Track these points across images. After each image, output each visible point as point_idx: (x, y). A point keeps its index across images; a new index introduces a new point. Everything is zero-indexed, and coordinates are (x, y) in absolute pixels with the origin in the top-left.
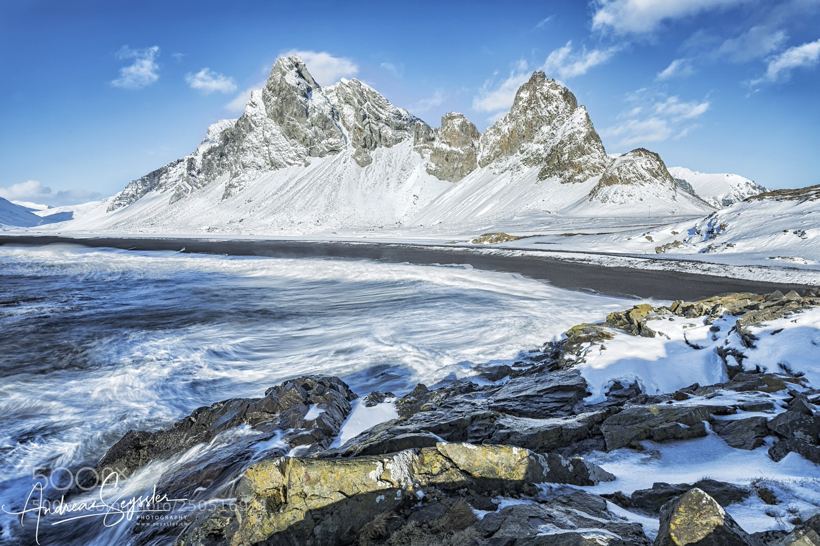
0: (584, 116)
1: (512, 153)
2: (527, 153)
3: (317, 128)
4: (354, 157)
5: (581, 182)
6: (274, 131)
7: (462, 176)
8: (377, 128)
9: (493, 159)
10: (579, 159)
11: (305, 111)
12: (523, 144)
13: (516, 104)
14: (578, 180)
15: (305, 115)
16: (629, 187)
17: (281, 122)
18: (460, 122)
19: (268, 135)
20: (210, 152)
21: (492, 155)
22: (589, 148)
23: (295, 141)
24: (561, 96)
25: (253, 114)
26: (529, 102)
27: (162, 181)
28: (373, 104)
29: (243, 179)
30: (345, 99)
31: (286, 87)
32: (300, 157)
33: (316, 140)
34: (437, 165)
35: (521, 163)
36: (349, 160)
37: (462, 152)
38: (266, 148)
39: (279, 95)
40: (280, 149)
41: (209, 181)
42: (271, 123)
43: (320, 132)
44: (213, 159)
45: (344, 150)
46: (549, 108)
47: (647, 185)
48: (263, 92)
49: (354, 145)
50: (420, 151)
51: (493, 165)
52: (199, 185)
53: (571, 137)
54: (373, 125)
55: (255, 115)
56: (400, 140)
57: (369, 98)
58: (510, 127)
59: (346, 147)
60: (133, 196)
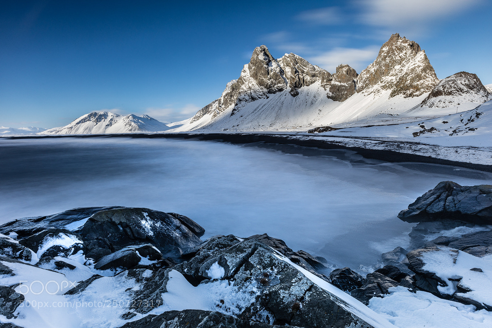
0: (423, 56)
1: (375, 83)
2: (385, 82)
3: (272, 79)
4: (290, 92)
5: (418, 96)
6: (253, 83)
7: (346, 98)
8: (302, 77)
9: (365, 88)
10: (417, 83)
11: (267, 72)
12: (382, 78)
13: (380, 55)
14: (416, 95)
15: (267, 74)
16: (451, 97)
17: (256, 79)
18: (346, 69)
19: (250, 85)
20: (226, 95)
21: (364, 86)
22: (425, 76)
23: (263, 87)
24: (409, 47)
25: (244, 76)
26: (388, 52)
27: (210, 110)
28: (301, 65)
29: (239, 106)
30: (287, 64)
31: (259, 61)
32: (265, 94)
33: (272, 85)
34: (333, 93)
35: (381, 88)
36: (288, 94)
37: (347, 85)
38: (249, 91)
39: (255, 66)
40: (256, 91)
41: (226, 108)
42: (252, 79)
43: (274, 81)
44: (228, 98)
45: (286, 89)
46: (400, 55)
47: (464, 95)
48: (249, 65)
49: (290, 86)
50: (324, 87)
51: (364, 91)
52: (222, 110)
53: (413, 70)
54: (300, 76)
55: (245, 76)
56: (314, 82)
57: (298, 62)
58: (375, 69)
59: (286, 88)
60: (199, 117)
